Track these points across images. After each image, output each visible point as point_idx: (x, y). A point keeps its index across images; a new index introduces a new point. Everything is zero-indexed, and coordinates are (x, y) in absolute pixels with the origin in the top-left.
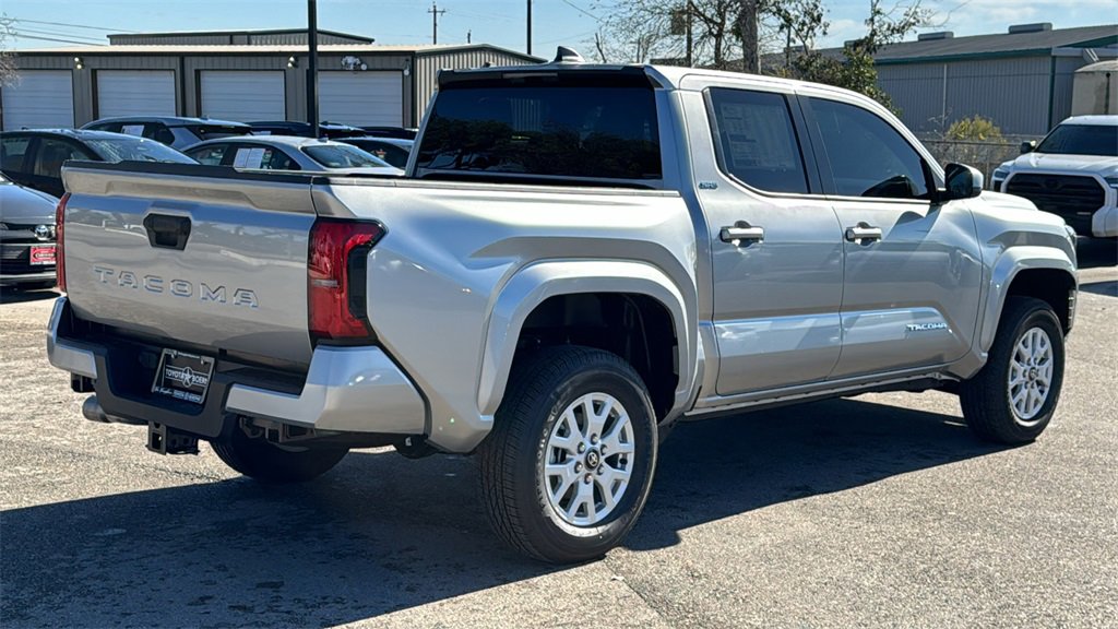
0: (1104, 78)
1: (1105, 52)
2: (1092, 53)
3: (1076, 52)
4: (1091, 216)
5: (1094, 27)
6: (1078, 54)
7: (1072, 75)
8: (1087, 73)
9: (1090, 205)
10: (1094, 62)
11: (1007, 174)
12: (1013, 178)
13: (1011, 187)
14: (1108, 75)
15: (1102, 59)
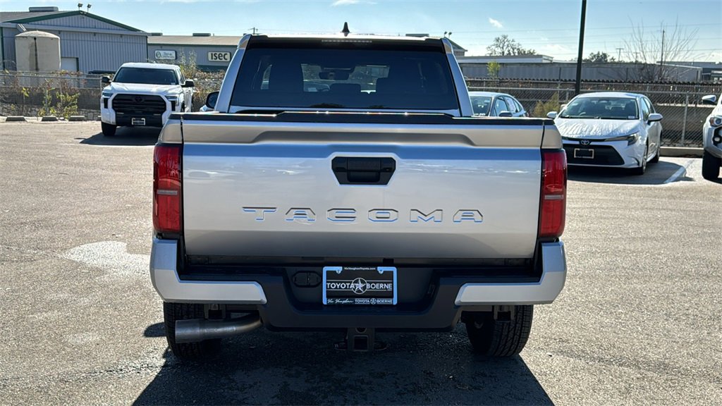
0: (33, 41)
1: (29, 26)
2: (21, 26)
3: (13, 25)
4: (161, 116)
5: (22, 13)
6: (15, 27)
7: (14, 38)
8: (23, 37)
9: (160, 111)
10: (24, 32)
11: (112, 94)
12: (116, 96)
13: (115, 101)
14: (35, 39)
15: (28, 30)
